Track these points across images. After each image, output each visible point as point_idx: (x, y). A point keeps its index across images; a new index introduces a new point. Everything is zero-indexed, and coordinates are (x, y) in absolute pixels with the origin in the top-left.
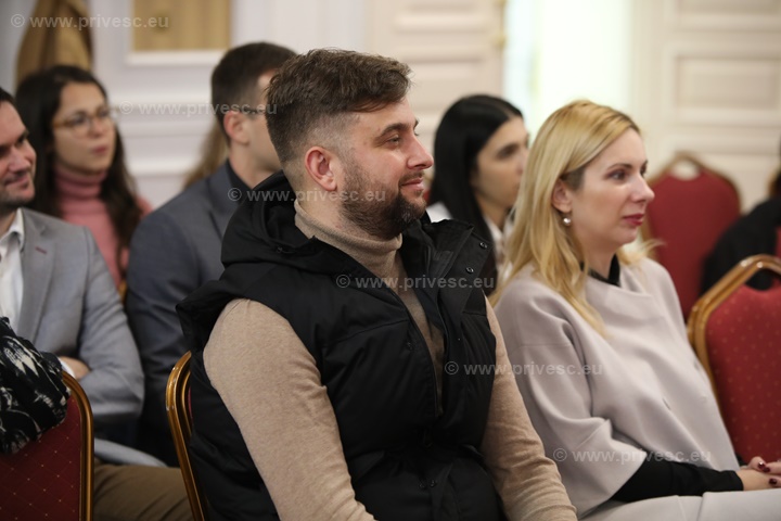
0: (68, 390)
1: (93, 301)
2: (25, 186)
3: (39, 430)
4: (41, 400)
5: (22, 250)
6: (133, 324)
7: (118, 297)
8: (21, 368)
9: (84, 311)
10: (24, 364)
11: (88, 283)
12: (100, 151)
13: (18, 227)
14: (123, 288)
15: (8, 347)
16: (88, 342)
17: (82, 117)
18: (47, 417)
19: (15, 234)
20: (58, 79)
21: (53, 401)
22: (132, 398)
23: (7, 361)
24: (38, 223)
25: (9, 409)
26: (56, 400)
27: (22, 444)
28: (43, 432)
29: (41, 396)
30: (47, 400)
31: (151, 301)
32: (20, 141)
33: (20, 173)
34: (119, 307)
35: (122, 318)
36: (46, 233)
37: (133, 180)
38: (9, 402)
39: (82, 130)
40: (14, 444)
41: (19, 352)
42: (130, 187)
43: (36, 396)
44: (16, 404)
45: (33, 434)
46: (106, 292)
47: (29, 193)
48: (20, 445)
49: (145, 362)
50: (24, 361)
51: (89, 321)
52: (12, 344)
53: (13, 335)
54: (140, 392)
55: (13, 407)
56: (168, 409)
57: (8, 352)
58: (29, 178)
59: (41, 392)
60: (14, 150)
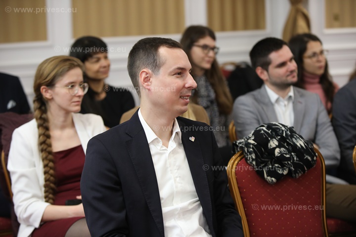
0: (317, 154)
1: (320, 122)
2: (294, 77)
3: (306, 169)
4: (307, 158)
5: (293, 103)
6: (336, 131)
7: (329, 120)
8: (299, 146)
9: (317, 125)
10: (300, 144)
11: (318, 114)
12: (320, 68)
13: (291, 93)
14: (331, 116)
15: (294, 138)
16: (319, 137)
17: (314, 54)
18: (309, 164)
19: (290, 97)
20: (306, 39)
21: (311, 158)
22: (336, 159)
23: (294, 143)
24: (299, 92)
25: (295, 161)
26: (312, 158)
27: (300, 175)
28: (308, 170)
29: (307, 156)
30: (309, 158)
31: (342, 122)
32: (291, 60)
33: (292, 72)
34: (329, 124)
35: (331, 128)
36: (302, 96)
37: (331, 77)
38: (295, 159)
39: (314, 59)
40: (297, 175)
41: (298, 140)
42: (330, 79)
43: (305, 156)
44: (298, 159)
45: (304, 171)
46: (325, 118)
47: (295, 79)
48: (299, 175)
49: (340, 145)
50: (300, 143)
51: (319, 129)
52: (295, 137)
53: (296, 133)
54: (338, 156)
55: (297, 160)
56: (353, 162)
57: (294, 140)
58: (295, 74)
59: (307, 155)
60: (289, 63)
